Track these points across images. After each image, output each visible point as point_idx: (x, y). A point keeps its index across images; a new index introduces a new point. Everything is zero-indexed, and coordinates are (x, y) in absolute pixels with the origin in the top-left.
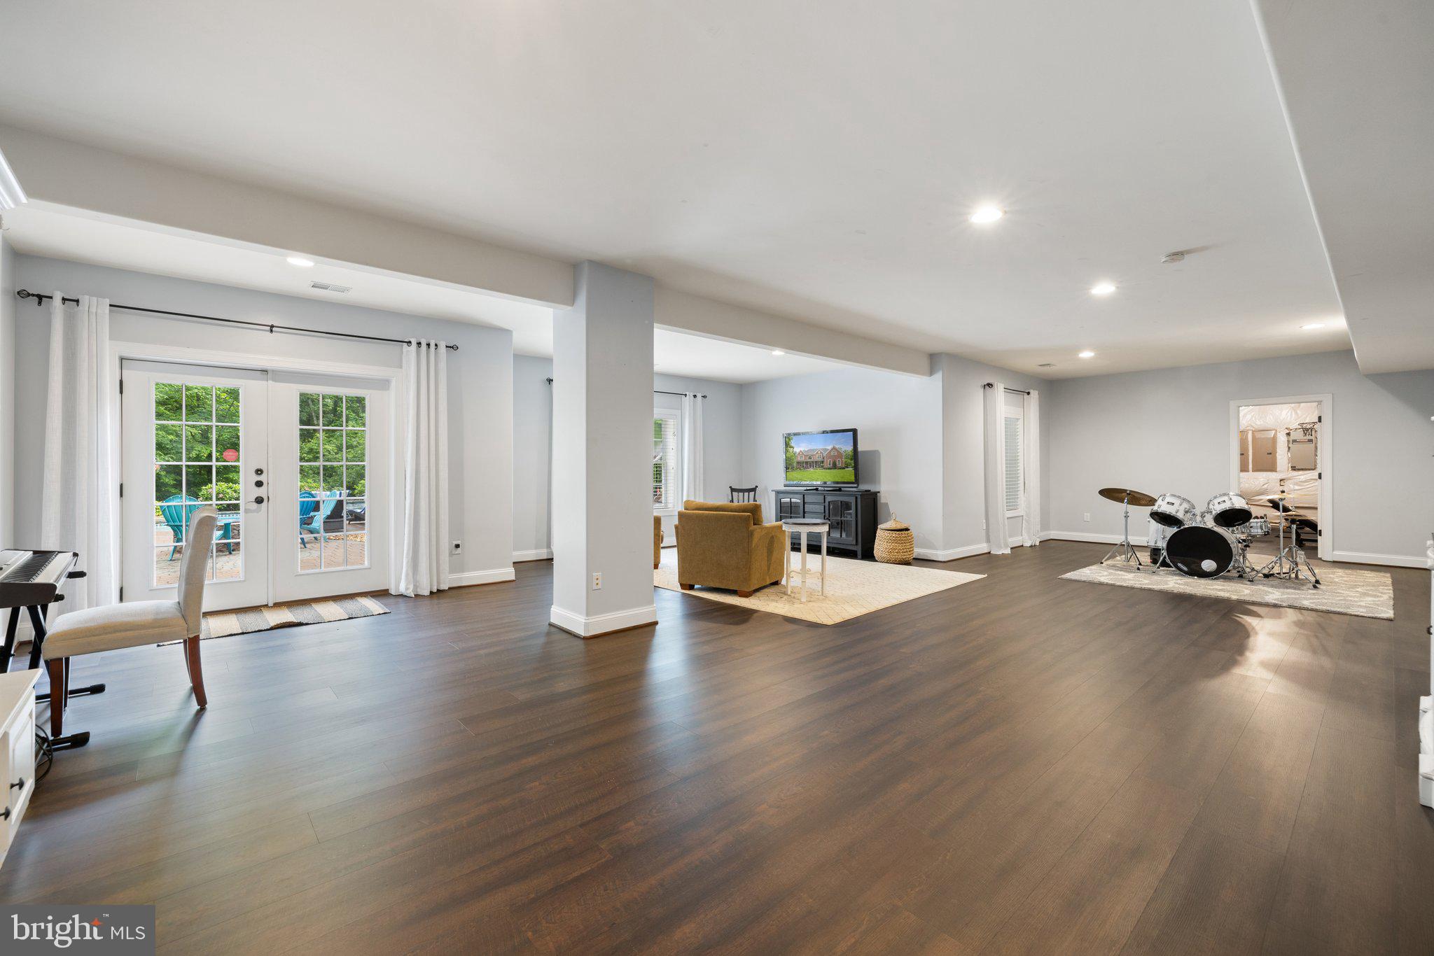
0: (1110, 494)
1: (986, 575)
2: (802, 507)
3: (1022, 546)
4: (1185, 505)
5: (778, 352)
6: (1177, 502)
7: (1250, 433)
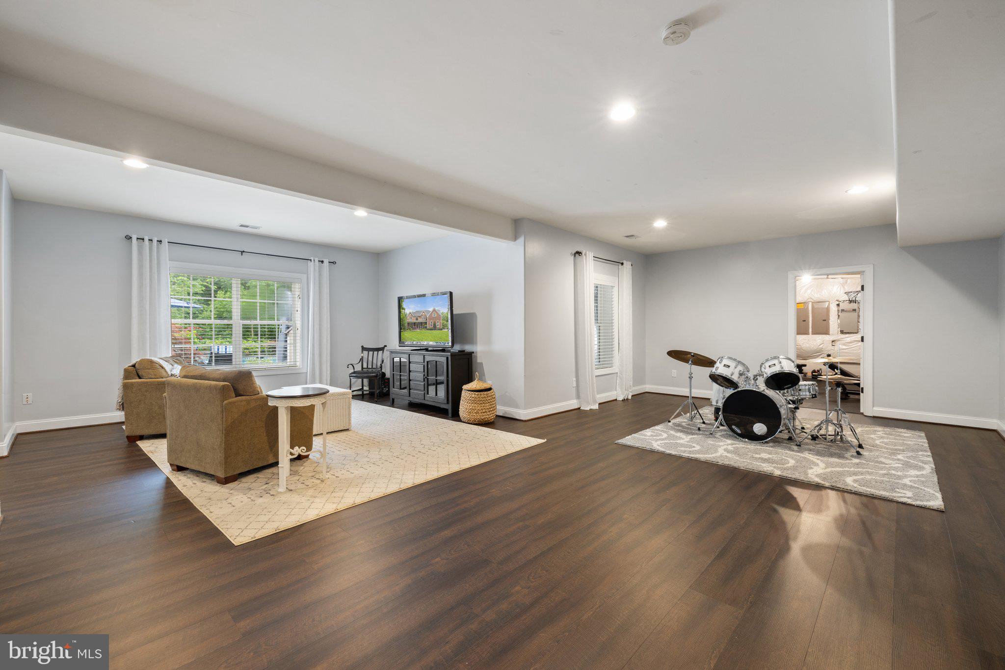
0: (678, 355)
1: (546, 440)
2: (408, 367)
3: (616, 400)
4: (740, 368)
5: (361, 213)
6: (732, 364)
7: (810, 304)
